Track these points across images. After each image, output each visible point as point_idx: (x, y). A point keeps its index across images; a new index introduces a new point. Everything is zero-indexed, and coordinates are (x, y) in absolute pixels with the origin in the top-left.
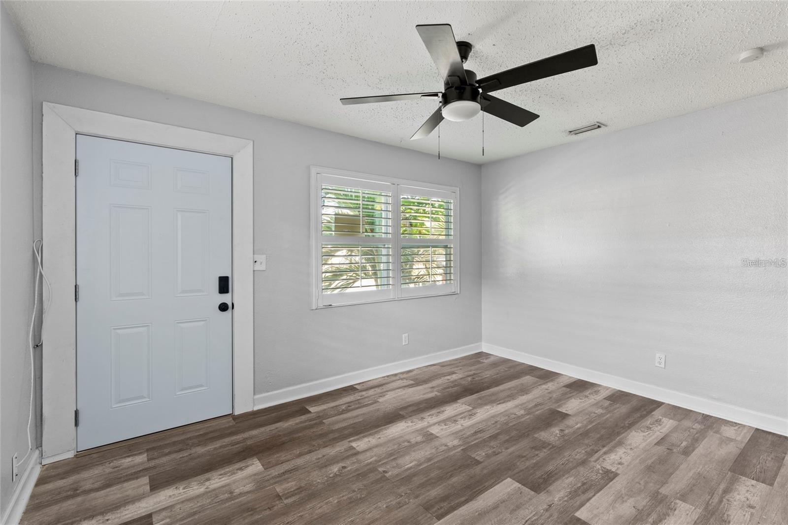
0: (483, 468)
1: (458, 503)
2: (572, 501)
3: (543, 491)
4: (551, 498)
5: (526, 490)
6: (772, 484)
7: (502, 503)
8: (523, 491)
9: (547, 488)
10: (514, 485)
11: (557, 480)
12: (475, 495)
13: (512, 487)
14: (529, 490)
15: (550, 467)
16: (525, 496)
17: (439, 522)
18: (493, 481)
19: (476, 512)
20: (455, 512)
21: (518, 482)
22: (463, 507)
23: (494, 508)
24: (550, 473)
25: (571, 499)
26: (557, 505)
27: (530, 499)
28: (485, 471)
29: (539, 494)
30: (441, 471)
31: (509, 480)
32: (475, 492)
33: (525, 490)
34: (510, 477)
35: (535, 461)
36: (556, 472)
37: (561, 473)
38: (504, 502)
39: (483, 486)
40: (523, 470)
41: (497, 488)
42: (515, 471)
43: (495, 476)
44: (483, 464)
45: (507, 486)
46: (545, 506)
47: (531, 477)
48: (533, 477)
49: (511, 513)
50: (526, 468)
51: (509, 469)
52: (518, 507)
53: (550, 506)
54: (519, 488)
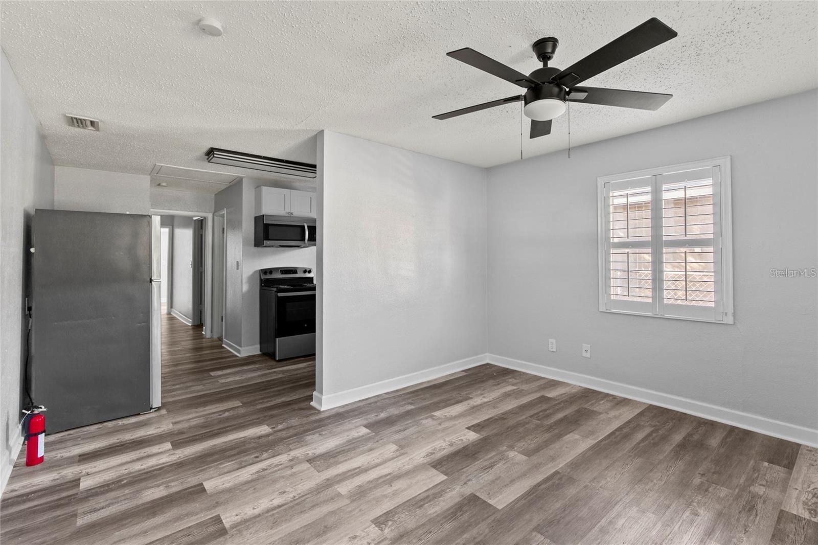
0: (530, 520)
1: (546, 483)
2: (443, 489)
3: (467, 497)
4: (462, 490)
5: (483, 496)
6: (219, 515)
7: (508, 484)
8: (487, 496)
9: (463, 499)
10: (495, 501)
11: (448, 510)
12: (533, 490)
13: (497, 499)
14: (480, 497)
15: (448, 526)
16: (485, 491)
17: (556, 469)
18: (518, 505)
19: (528, 477)
20: (546, 476)
21: (491, 505)
22: (540, 480)
23: (514, 480)
24: (452, 518)
25: (444, 491)
26: (458, 485)
27: (481, 488)
28: (527, 517)
29: (472, 493)
30: (579, 516)
31: (500, 507)
32: (534, 493)
33: (485, 497)
34: (498, 510)
35: (465, 536)
36: (444, 520)
37: (439, 519)
38: (505, 486)
39: (527, 500)
40: (483, 521)
41: (512, 498)
42: (492, 518)
43: (516, 511)
44: (532, 527)
45: (501, 501)
46: (469, 483)
47: (474, 513)
48: (472, 513)
49: (500, 476)
50: (479, 523)
51: (499, 522)
52: (493, 482)
53: (465, 483)
54: (490, 499)
